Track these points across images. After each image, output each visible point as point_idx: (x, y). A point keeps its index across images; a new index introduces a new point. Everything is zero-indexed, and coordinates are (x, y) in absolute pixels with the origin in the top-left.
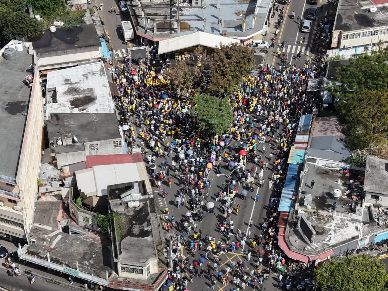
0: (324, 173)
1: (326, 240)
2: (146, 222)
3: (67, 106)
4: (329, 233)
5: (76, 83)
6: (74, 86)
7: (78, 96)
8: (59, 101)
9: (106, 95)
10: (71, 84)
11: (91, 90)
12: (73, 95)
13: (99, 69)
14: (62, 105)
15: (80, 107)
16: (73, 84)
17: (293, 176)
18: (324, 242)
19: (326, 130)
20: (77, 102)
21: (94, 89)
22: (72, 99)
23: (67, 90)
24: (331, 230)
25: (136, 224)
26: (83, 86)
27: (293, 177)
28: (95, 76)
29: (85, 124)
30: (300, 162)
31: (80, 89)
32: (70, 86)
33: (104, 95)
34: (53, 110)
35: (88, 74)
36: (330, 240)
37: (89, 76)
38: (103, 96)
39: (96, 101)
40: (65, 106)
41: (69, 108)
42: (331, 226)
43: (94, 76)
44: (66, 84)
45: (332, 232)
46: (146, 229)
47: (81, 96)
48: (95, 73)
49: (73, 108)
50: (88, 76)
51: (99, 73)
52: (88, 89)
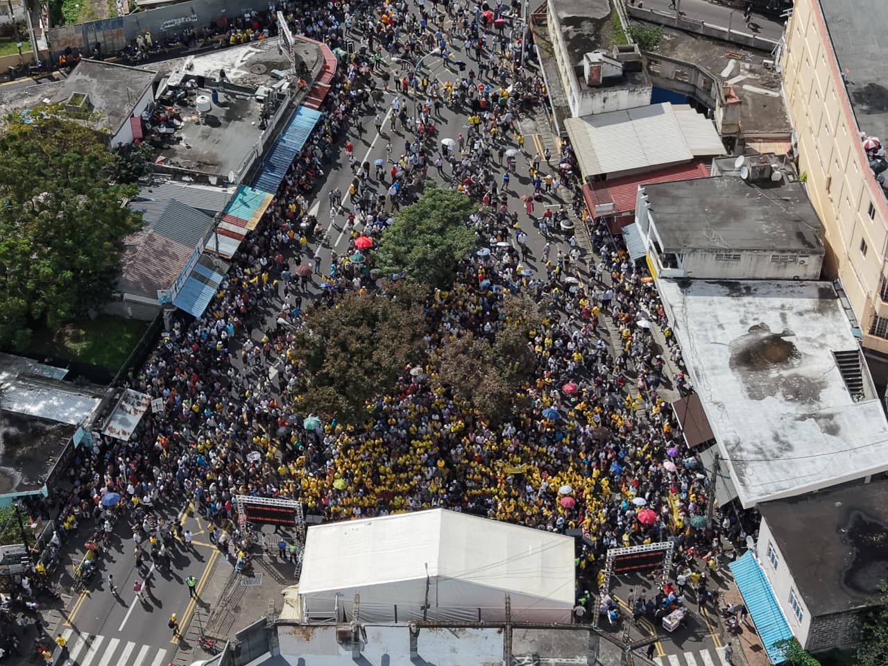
0: (208, 164)
1: (253, 53)
2: (571, 37)
3: (802, 339)
4: (244, 63)
5: (803, 418)
6: (805, 406)
7: (785, 373)
8: (829, 357)
9: (707, 373)
10: (817, 417)
11: (755, 394)
12: (797, 376)
13: (749, 470)
14: (817, 345)
15: (767, 338)
16: (810, 416)
17: (272, 172)
18: (259, 50)
19: (162, 253)
20: (779, 352)
21: (746, 394)
22: (795, 362)
23: (820, 395)
24: (239, 68)
25: (588, 35)
26: (777, 407)
27: (273, 168)
28: (755, 445)
29: (732, 220)
30: (248, 190)
31: (784, 395)
32: (814, 406)
33: (714, 374)
34: (836, 330)
35: (776, 451)
36: (246, 54)
37: (771, 445)
38: (716, 372)
39: (729, 355)
40: (808, 339)
41: (794, 335)
42: (236, 74)
43: (757, 442)
44: (831, 417)
45: (238, 64)
46: (570, 28)
47: (774, 373)
48: (756, 453)
49: (784, 334)
50: (774, 443)
51: (744, 454)
52: (761, 398)
